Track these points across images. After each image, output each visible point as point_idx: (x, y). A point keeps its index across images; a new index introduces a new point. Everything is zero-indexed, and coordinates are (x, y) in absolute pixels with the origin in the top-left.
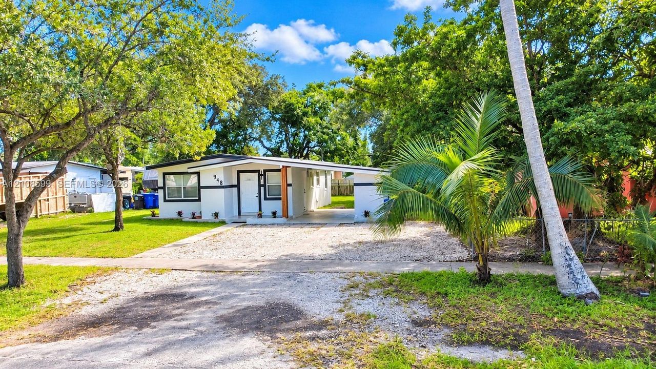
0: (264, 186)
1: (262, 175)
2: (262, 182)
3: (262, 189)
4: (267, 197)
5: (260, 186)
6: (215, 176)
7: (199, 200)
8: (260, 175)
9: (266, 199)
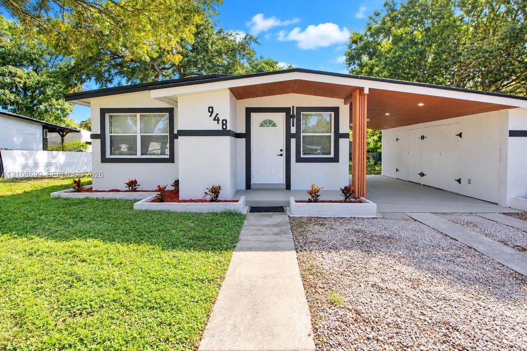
0: (297, 136)
1: (293, 116)
2: (293, 130)
3: (293, 141)
4: (302, 156)
5: (289, 136)
6: (211, 110)
7: (171, 160)
8: (289, 117)
9: (299, 160)
